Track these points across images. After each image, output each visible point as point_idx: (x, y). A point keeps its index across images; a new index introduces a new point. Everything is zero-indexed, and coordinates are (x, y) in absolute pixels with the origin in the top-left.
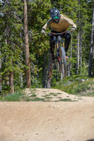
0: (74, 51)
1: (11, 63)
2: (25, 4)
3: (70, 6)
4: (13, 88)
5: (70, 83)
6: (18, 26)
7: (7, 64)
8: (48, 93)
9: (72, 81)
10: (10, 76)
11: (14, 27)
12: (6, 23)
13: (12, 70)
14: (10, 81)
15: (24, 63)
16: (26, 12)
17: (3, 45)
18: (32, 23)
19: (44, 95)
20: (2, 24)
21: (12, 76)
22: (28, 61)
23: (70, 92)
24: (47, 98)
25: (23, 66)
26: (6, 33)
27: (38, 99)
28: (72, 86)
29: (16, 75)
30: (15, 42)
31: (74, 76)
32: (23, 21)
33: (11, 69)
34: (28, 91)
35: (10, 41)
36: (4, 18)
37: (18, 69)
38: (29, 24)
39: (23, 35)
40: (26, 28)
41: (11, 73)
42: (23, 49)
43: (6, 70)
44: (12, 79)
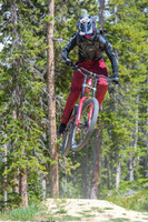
0: (141, 134)
1: (23, 153)
2: (51, 46)
3: (134, 51)
4: (25, 199)
5: (132, 193)
6: (37, 87)
7: (15, 154)
8: (87, 208)
9: (136, 189)
10: (21, 176)
11: (30, 89)
12: (14, 81)
13: (24, 167)
14: (21, 187)
15: (46, 154)
16: (51, 61)
17: (9, 120)
18: (63, 80)
19: (80, 210)
20: (7, 81)
21: (25, 177)
22: (53, 151)
23: (132, 208)
24: (87, 215)
25: (44, 160)
26: (14, 98)
27: (70, 218)
28: (136, 198)
29: (32, 175)
30: (32, 116)
31: (141, 180)
32: (46, 77)
33: (23, 163)
34: (51, 204)
35: (22, 113)
36: (11, 72)
37: (36, 164)
38: (57, 84)
39: (46, 103)
40: (52, 89)
41: (22, 171)
42: (46, 129)
43: (13, 165)
44: (25, 183)
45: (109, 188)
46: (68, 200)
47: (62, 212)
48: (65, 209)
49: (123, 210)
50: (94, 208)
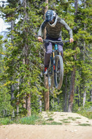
1: (28, 84)
4: (29, 111)
6: (37, 45)
7: (24, 85)
8: (66, 117)
10: (27, 98)
11: (33, 46)
12: (24, 41)
13: (29, 92)
14: (27, 104)
15: (42, 85)
17: (20, 64)
19: (62, 119)
20: (20, 41)
21: (29, 98)
22: (46, 83)
24: (65, 122)
25: (41, 88)
26: (24, 51)
27: (55, 123)
29: (33, 97)
30: (34, 62)
33: (29, 90)
34: (44, 115)
35: (28, 60)
36: (23, 36)
37: (36, 91)
39: (43, 55)
41: (28, 95)
42: (42, 70)
43: (23, 91)
44: (29, 102)
45: (79, 106)
46: (55, 113)
47: (51, 120)
48: (53, 118)
49: (87, 119)
50: (69, 118)
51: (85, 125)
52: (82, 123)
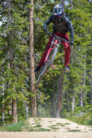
0: (88, 77)
1: (14, 89)
2: (32, 23)
3: (83, 26)
4: (16, 118)
5: (82, 114)
6: (23, 48)
7: (9, 90)
8: (54, 123)
9: (84, 111)
10: (13, 104)
11: (18, 50)
12: (9, 45)
13: (15, 98)
14: (13, 111)
15: (29, 90)
16: (32, 32)
17: (5, 69)
18: (39, 44)
19: (50, 125)
20: (4, 45)
21: (15, 104)
22: (33, 88)
23: (82, 123)
24: (54, 128)
25: (27, 94)
26: (9, 55)
27: (43, 130)
28: (84, 117)
29: (20, 103)
30: (20, 67)
31: (87, 106)
32: (28, 42)
33: (14, 96)
34: (32, 121)
35: (14, 65)
36: (7, 39)
37: (22, 96)
38: (35, 47)
39: (29, 58)
40: (32, 50)
41: (14, 101)
42: (28, 75)
43: (8, 97)
44: (15, 108)
45: (68, 111)
46: (42, 119)
47: (39, 126)
48: (41, 124)
49: (77, 125)
50: (58, 124)
51: (74, 131)
52: (71, 129)
